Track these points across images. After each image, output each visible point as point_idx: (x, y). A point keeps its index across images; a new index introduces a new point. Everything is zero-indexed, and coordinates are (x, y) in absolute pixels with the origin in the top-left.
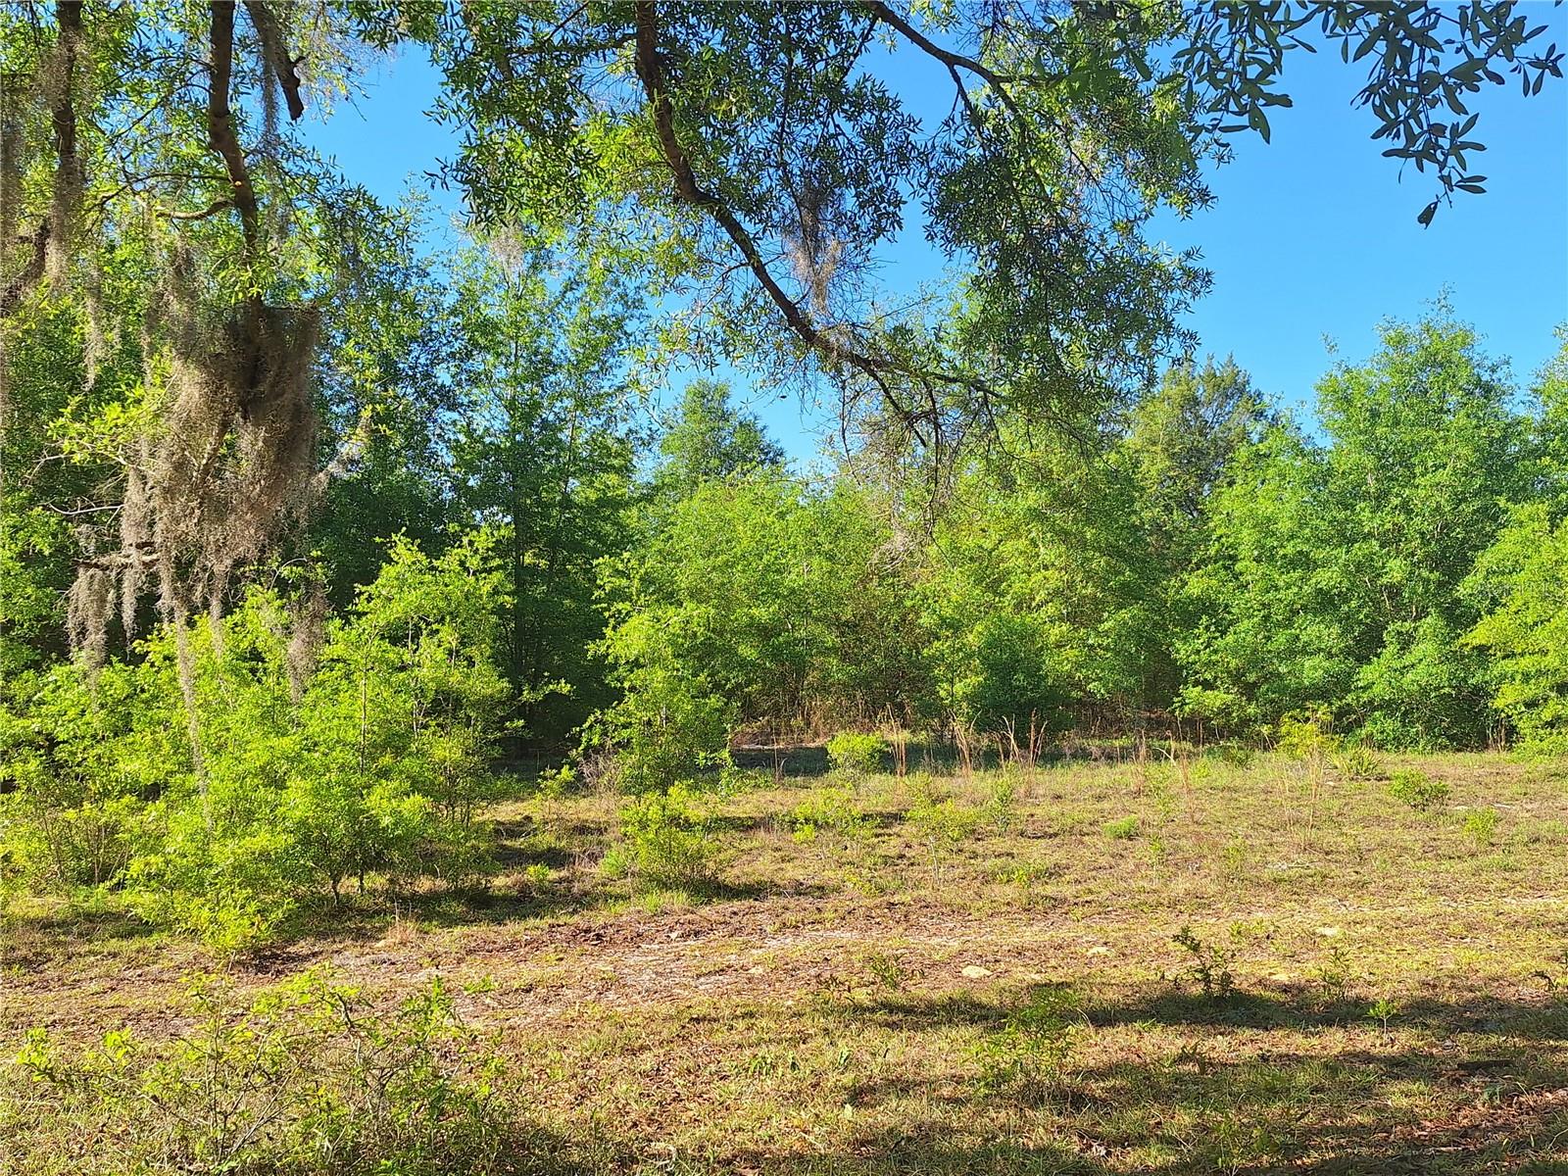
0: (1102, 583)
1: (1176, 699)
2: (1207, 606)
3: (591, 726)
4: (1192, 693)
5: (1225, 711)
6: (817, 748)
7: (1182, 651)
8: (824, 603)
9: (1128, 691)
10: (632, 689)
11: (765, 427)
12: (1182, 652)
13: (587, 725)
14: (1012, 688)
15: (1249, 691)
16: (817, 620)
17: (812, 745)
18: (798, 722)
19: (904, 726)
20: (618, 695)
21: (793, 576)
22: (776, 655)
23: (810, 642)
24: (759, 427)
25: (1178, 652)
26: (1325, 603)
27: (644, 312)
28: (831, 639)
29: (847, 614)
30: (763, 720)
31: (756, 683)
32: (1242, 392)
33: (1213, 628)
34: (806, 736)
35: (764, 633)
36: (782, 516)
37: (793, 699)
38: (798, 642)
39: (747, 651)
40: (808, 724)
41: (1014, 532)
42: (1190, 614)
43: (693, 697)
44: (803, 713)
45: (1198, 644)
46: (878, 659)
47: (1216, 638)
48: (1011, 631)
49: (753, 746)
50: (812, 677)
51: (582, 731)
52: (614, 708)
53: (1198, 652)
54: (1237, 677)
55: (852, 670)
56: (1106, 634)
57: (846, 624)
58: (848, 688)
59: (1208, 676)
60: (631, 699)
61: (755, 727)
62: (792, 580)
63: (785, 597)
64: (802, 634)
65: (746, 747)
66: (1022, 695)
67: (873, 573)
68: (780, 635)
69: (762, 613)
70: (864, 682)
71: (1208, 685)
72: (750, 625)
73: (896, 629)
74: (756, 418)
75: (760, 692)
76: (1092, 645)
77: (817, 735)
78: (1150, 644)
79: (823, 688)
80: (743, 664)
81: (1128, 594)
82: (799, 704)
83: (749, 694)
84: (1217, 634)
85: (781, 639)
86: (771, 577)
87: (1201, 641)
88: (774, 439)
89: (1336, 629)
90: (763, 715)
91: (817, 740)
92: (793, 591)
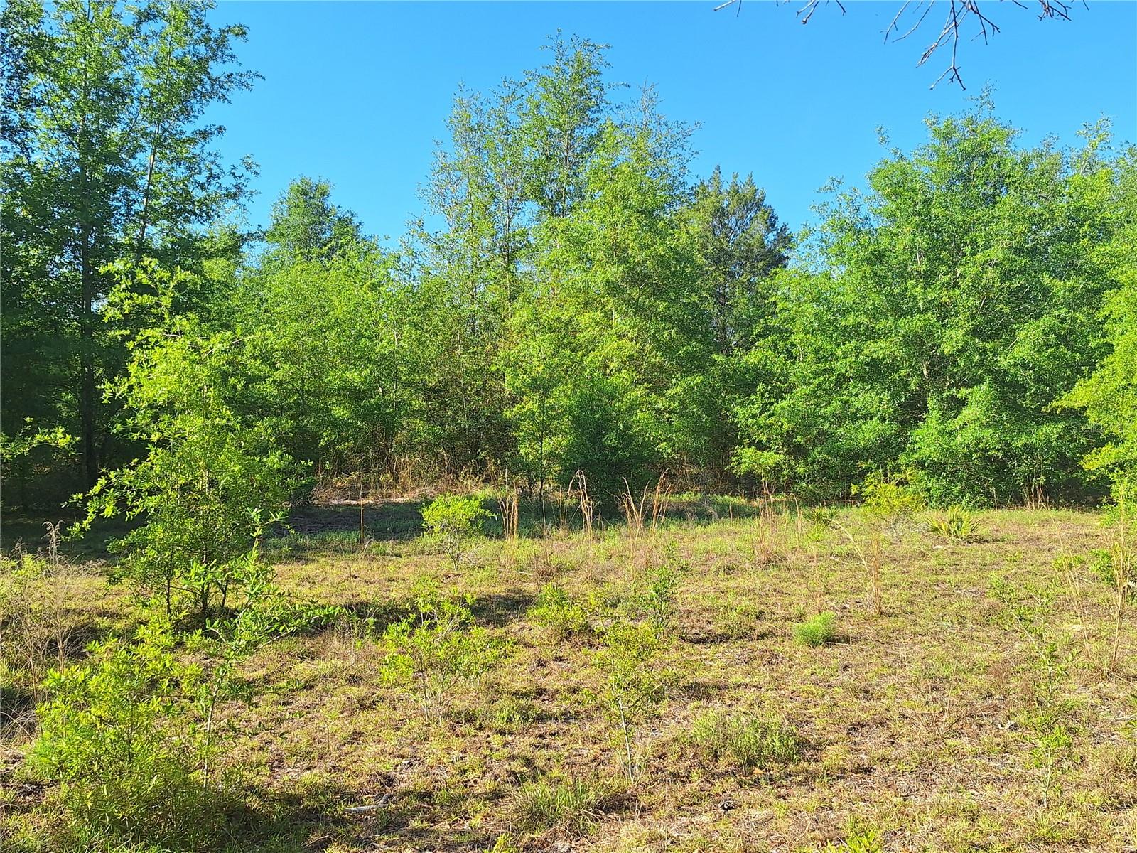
0: (669, 351)
1: (734, 459)
2: (761, 374)
3: (102, 491)
4: (748, 452)
5: (776, 470)
6: (405, 504)
7: (741, 414)
8: (412, 371)
9: (697, 451)
10: (163, 443)
11: (360, 224)
12: (740, 416)
13: (97, 489)
14: (603, 448)
15: (798, 452)
16: (405, 386)
17: (401, 500)
18: (386, 477)
19: (487, 481)
20: (140, 451)
21: (384, 343)
22: (367, 415)
23: (400, 404)
24: (356, 223)
25: (735, 415)
26: (875, 372)
27: (228, 52)
28: (418, 403)
29: (432, 382)
30: (354, 475)
31: (349, 440)
32: (758, 206)
33: (766, 395)
34: (394, 492)
35: (355, 395)
36: (374, 287)
37: (383, 455)
38: (386, 404)
39: (340, 412)
40: (397, 479)
41: (588, 305)
42: (745, 383)
43: (247, 453)
44: (391, 469)
45: (755, 408)
46: (461, 420)
47: (772, 404)
48: (601, 391)
49: (342, 501)
50: (401, 436)
51: (85, 500)
52: (132, 468)
53: (754, 416)
54: (788, 439)
55: (437, 429)
56: (672, 399)
57: (433, 390)
58: (430, 447)
59: (764, 438)
60: (156, 457)
61: (346, 481)
62: (383, 347)
63: (377, 362)
64: (391, 397)
65: (335, 502)
66: (613, 454)
67: (458, 342)
68: (371, 397)
69: (355, 377)
70: (448, 442)
71: (761, 447)
72: (343, 388)
73: (477, 393)
74: (352, 215)
75: (351, 449)
76: (659, 409)
77: (405, 489)
78: (710, 407)
79: (411, 447)
80: (335, 423)
81: (693, 364)
82: (388, 461)
83: (341, 452)
84: (773, 400)
85: (372, 400)
86: (363, 343)
87: (756, 406)
88: (369, 234)
89: (886, 396)
90: (354, 470)
91: (406, 495)
92: (383, 358)
